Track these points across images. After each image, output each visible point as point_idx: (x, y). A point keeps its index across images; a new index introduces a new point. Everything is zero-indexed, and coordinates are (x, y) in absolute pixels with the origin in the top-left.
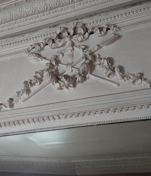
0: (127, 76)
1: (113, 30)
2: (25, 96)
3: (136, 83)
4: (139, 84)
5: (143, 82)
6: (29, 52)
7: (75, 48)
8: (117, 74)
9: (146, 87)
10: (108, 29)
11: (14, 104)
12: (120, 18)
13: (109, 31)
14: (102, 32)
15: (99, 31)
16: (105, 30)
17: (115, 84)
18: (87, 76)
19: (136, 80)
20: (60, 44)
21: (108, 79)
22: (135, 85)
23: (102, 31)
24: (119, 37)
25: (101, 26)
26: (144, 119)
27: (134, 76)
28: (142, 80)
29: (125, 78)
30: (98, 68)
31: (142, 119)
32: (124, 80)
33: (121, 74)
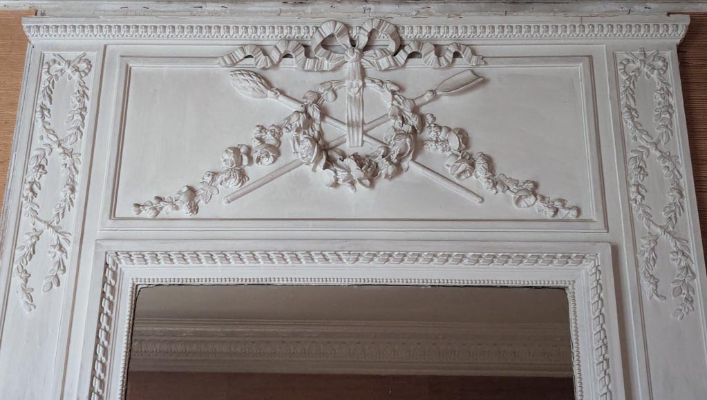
0: (503, 184)
1: (470, 60)
2: (233, 185)
3: (523, 203)
4: (528, 207)
5: (539, 203)
6: (234, 64)
7: (369, 84)
8: (478, 173)
9: (543, 216)
10: (456, 55)
11: (199, 205)
12: (487, 34)
13: (458, 60)
14: (442, 60)
15: (436, 54)
16: (449, 56)
17: (475, 198)
18: (405, 164)
19: (523, 197)
20: (327, 64)
21: (457, 181)
22: (520, 207)
23: (442, 58)
24: (485, 81)
25: (438, 43)
26: (538, 285)
27: (517, 185)
28: (537, 199)
29: (497, 187)
30: (430, 148)
31: (534, 285)
32: (494, 191)
33: (488, 176)
